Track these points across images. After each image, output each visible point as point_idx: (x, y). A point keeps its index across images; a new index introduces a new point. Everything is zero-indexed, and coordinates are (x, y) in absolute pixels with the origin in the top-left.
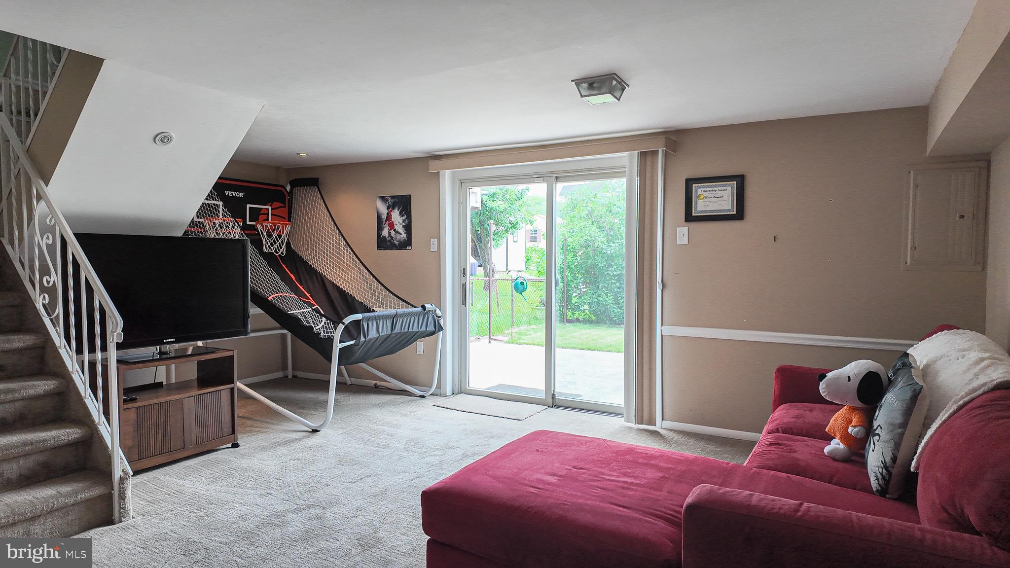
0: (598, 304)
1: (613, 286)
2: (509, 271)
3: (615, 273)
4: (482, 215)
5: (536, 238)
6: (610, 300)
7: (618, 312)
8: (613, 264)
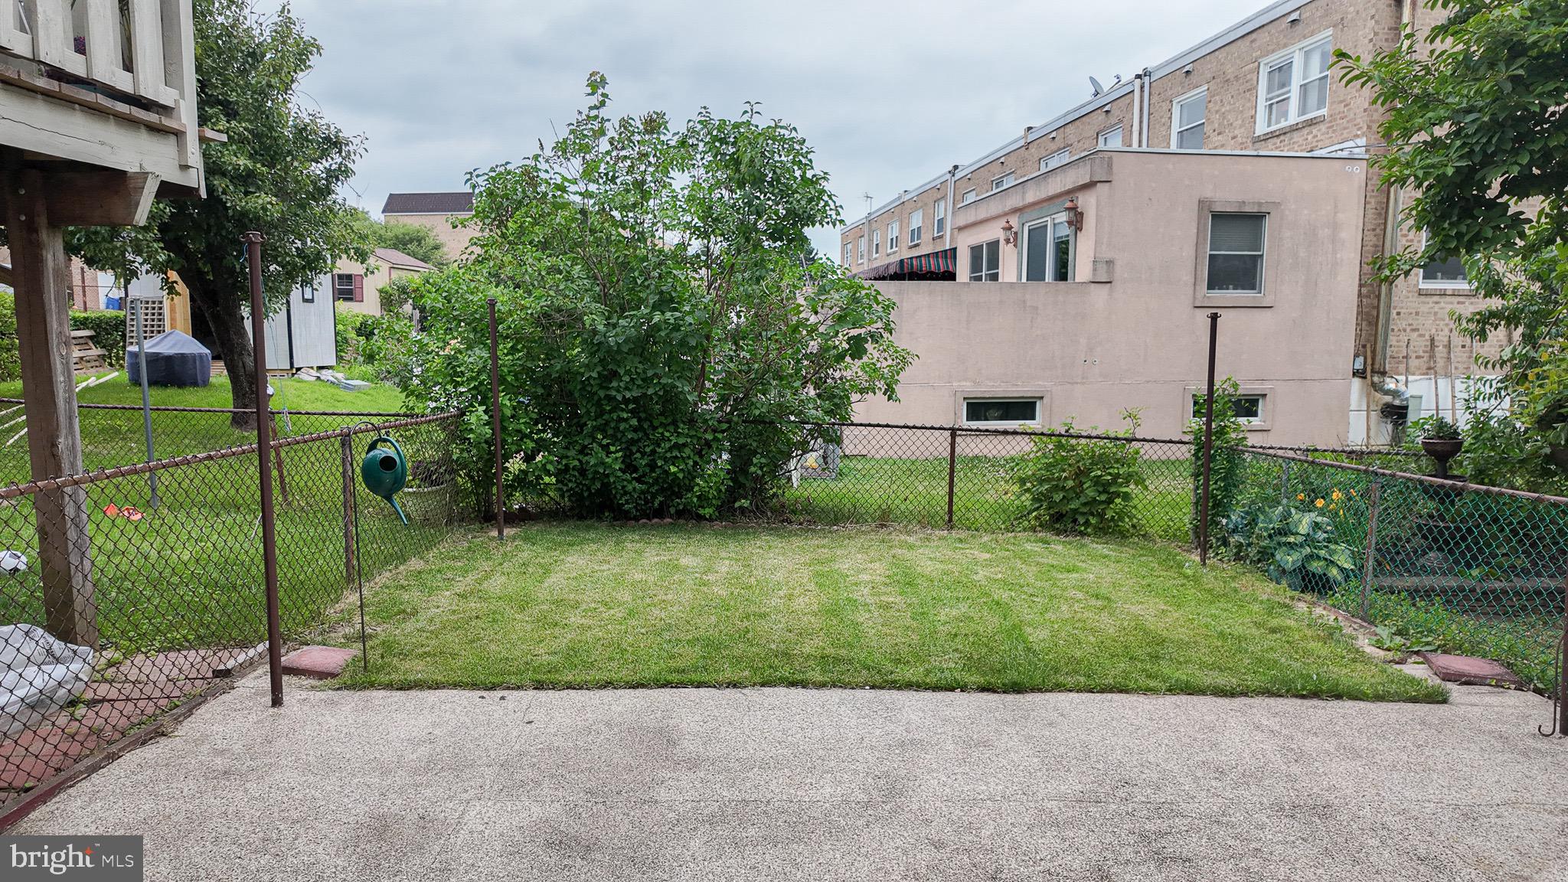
0: (583, 472)
1: (622, 426)
2: (298, 369)
3: (628, 395)
4: (214, 230)
5: (350, 292)
6: (614, 460)
7: (634, 489)
8: (622, 372)
